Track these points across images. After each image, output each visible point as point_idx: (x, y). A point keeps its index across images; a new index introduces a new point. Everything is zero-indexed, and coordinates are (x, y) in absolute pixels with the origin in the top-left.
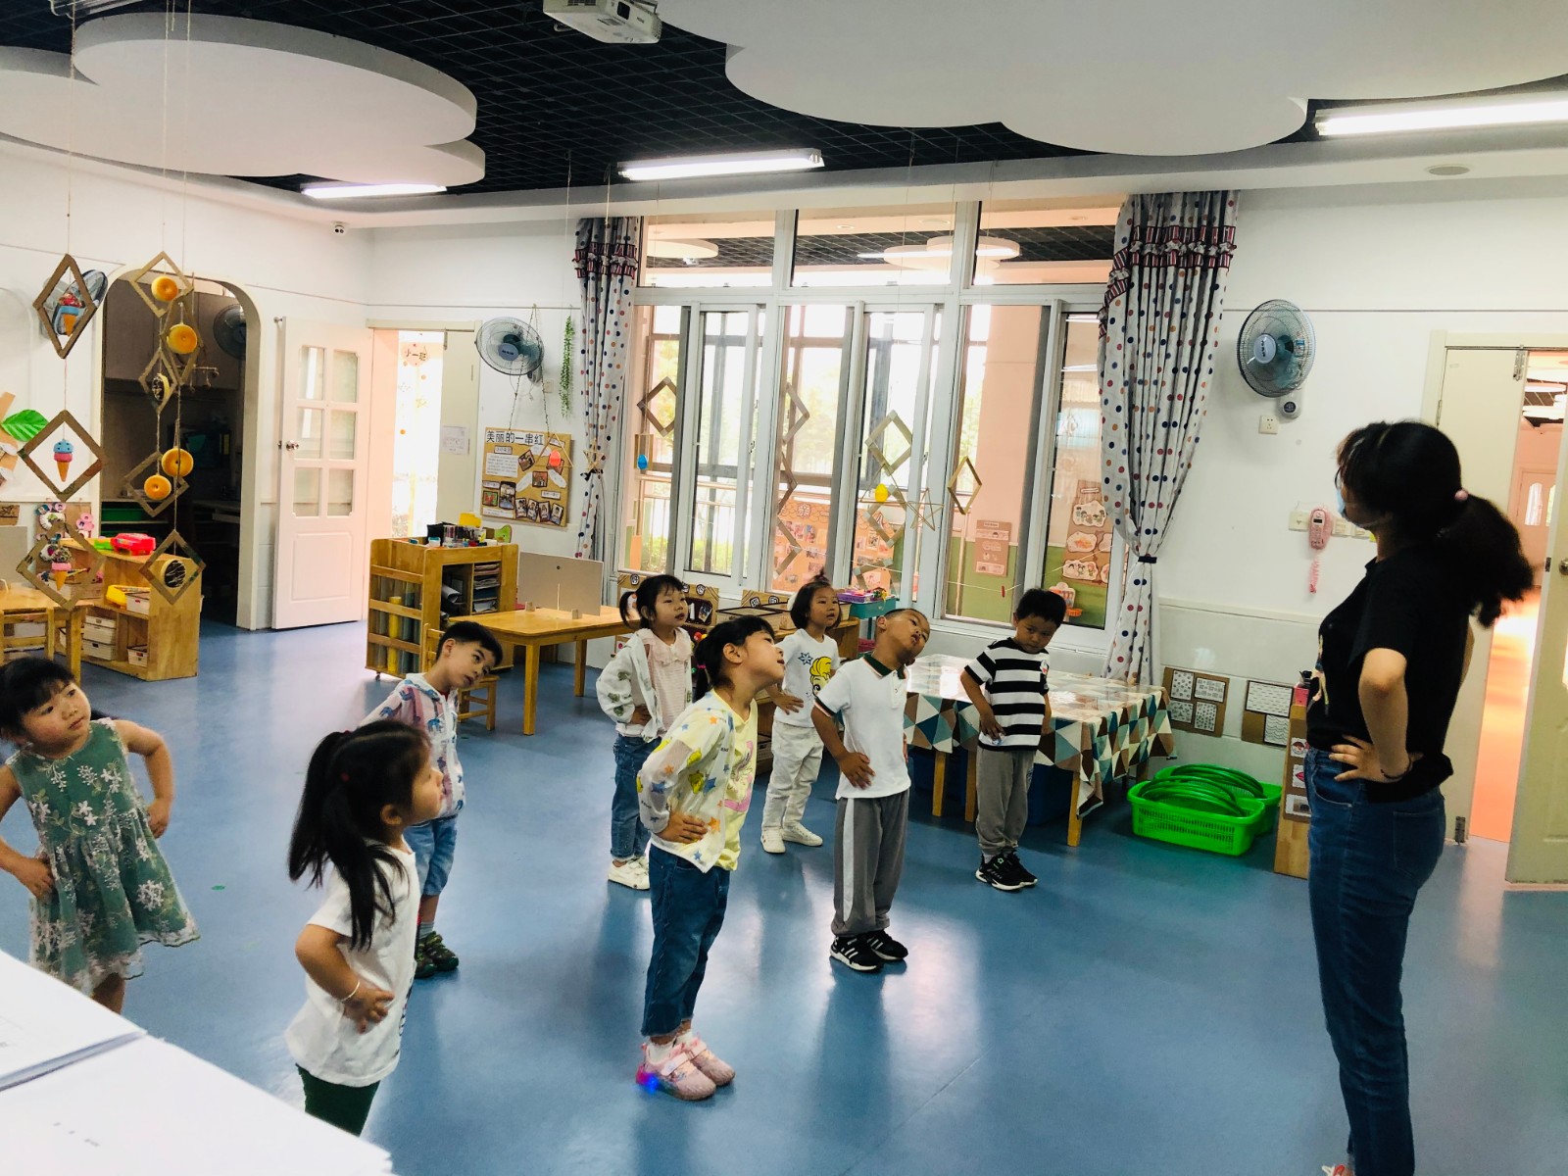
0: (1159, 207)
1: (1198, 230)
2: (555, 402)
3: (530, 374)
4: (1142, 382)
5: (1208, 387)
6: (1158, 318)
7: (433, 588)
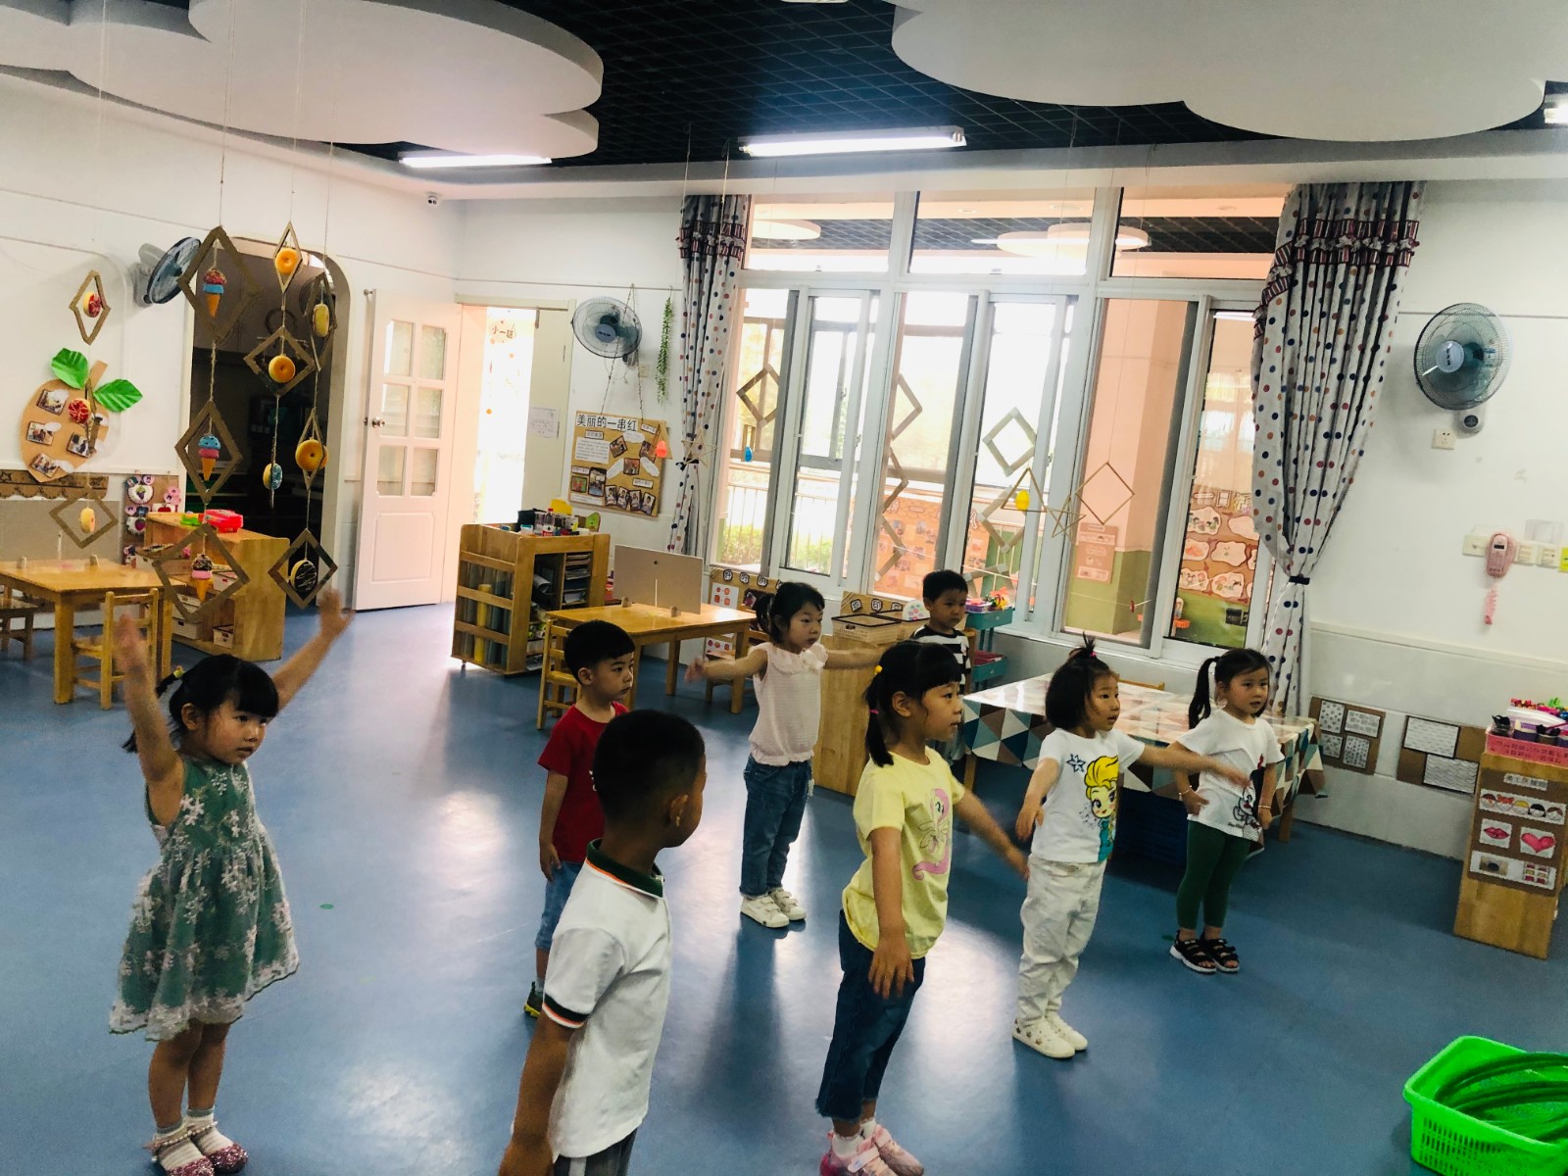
0: (1330, 199)
1: (1375, 224)
2: (651, 389)
3: (625, 358)
4: (1303, 388)
5: (1378, 395)
6: (1324, 320)
7: (524, 579)
